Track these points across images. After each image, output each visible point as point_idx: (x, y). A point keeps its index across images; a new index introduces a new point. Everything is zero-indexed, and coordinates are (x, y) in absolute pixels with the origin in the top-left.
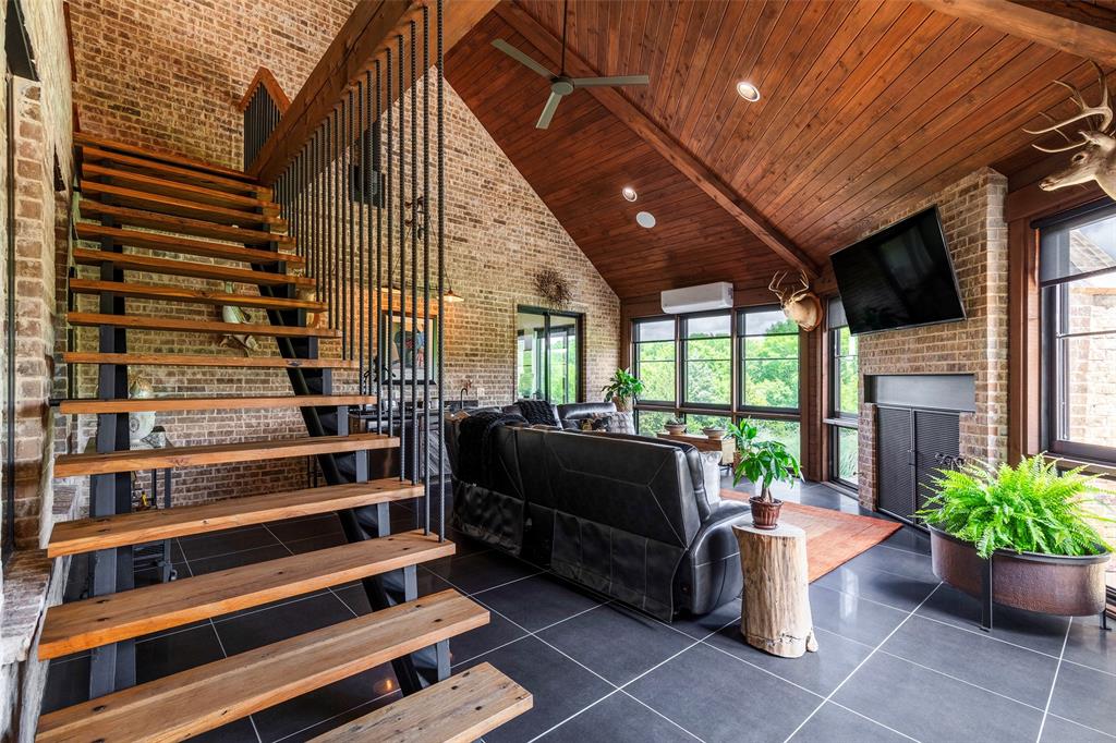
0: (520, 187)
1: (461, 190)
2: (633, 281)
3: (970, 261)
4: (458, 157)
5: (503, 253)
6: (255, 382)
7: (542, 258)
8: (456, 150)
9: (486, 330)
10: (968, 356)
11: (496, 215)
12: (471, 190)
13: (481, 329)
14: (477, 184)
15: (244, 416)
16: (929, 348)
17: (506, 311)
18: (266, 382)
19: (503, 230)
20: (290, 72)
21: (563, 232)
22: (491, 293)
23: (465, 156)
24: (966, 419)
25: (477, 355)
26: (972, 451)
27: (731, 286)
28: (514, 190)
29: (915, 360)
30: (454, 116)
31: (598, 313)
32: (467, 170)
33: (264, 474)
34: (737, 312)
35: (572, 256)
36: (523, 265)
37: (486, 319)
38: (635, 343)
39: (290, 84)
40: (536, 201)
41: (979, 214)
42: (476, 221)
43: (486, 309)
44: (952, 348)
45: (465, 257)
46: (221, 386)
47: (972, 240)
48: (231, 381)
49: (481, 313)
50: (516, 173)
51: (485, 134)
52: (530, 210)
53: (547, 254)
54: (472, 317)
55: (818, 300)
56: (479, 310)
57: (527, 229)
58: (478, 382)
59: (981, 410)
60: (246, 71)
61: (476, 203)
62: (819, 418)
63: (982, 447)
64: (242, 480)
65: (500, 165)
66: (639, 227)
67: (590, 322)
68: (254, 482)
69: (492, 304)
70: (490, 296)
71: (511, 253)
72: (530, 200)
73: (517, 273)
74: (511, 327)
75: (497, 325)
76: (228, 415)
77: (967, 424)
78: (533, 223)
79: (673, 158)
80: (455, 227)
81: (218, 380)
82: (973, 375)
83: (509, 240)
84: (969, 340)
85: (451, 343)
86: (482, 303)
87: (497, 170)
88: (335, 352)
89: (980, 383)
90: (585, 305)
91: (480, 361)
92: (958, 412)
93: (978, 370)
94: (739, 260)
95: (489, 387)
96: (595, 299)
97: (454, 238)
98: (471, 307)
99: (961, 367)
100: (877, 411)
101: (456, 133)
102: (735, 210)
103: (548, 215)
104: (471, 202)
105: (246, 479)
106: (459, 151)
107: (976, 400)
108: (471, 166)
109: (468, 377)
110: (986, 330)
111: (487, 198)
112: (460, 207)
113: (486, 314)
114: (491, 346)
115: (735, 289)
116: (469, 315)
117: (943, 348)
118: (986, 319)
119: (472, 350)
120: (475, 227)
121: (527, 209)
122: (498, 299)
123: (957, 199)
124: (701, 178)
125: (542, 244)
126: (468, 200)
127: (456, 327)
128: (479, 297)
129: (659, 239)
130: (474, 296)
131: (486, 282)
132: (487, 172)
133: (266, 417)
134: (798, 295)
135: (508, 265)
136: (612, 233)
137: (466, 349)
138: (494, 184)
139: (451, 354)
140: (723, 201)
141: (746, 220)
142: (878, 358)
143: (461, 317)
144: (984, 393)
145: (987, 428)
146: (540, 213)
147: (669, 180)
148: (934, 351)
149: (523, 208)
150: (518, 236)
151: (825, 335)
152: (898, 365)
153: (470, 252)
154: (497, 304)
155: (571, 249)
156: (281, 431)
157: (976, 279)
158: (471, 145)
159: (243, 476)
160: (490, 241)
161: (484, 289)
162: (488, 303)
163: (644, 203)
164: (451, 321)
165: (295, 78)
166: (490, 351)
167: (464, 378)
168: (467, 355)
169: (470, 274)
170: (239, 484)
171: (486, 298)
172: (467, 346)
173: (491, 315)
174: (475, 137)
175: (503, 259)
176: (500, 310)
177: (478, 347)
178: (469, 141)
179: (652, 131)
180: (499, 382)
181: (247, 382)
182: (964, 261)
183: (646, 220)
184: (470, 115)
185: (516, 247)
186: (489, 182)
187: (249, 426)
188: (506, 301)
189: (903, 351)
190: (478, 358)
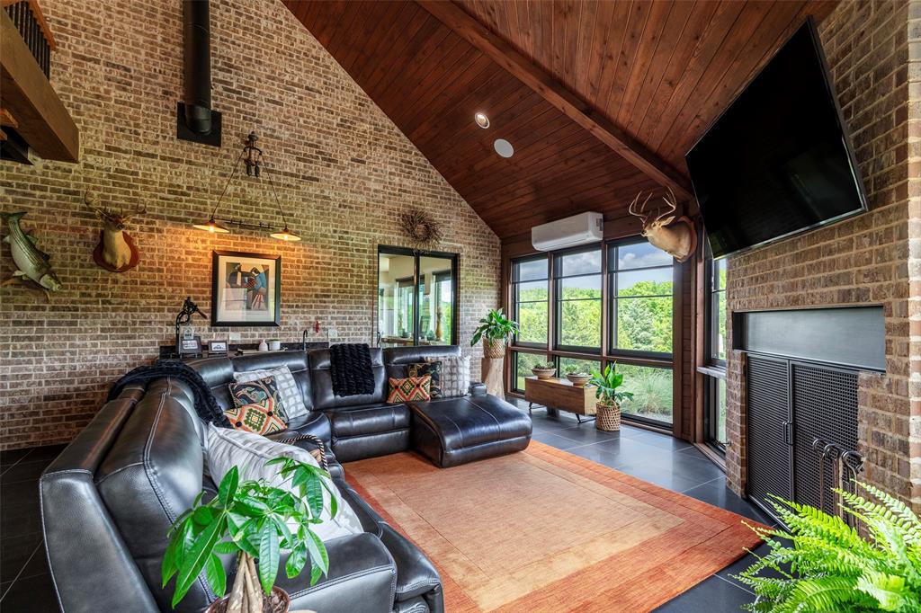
0: (383, 126)
1: (312, 129)
2: (507, 220)
3: (877, 111)
4: (309, 95)
5: (361, 193)
6: (60, 324)
7: (409, 199)
8: (307, 88)
9: (340, 270)
10: (872, 276)
11: (354, 155)
12: (325, 129)
13: (334, 270)
14: (331, 123)
15: (45, 358)
16: (811, 268)
17: (365, 251)
18: (74, 324)
19: (361, 169)
20: (108, 9)
21: (434, 172)
22: (347, 233)
23: (317, 95)
24: (869, 383)
25: (329, 296)
26: (880, 439)
27: (600, 216)
28: (375, 129)
29: (793, 287)
30: (305, 54)
31: (474, 253)
32: (319, 109)
33: (68, 419)
34: (608, 245)
35: (444, 195)
36: (386, 205)
37: (341, 260)
38: (514, 283)
39: (109, 21)
40: (402, 140)
41: (892, 24)
42: (330, 160)
43: (340, 249)
44: (847, 263)
45: (317, 196)
46: (18, 328)
47: (881, 74)
48: (30, 323)
49: (335, 253)
50: (378, 112)
51: (342, 72)
52: (395, 149)
53: (414, 193)
54: (323, 258)
55: (692, 225)
56: (332, 250)
57: (392, 169)
58: (330, 324)
59: (895, 370)
60: (56, 7)
61: (330, 141)
62: (692, 366)
63: (897, 437)
64: (41, 425)
65: (360, 104)
66: (499, 157)
67: (465, 263)
68: (56, 427)
69: (347, 244)
70: (345, 236)
71: (372, 193)
72: (396, 140)
73: (379, 213)
74: (370, 268)
75: (353, 266)
76: (25, 358)
77: (872, 391)
78: (398, 162)
79: (510, 66)
80: (305, 166)
81: (14, 322)
82: (880, 307)
83: (370, 180)
84: (875, 247)
85: (298, 283)
86: (336, 243)
87: (356, 108)
88: (157, 293)
89: (894, 320)
90: (459, 245)
91: (333, 302)
92: (858, 369)
93: (890, 299)
94: (604, 185)
95: (344, 329)
96: (472, 239)
97: (304, 177)
98: (323, 247)
99: (861, 294)
100: (747, 360)
101: (307, 72)
102: (588, 123)
103: (416, 154)
104: (324, 141)
105: (46, 424)
106: (311, 90)
107: (888, 351)
108: (325, 104)
109: (317, 318)
110: (906, 225)
111: (343, 137)
112: (311, 145)
113: (341, 254)
114: (347, 286)
115: (605, 220)
116: (320, 255)
117: (832, 264)
118: (906, 205)
119: (323, 291)
120: (329, 166)
121: (391, 148)
122: (355, 239)
123: (855, 15)
124: (543, 86)
125: (409, 183)
126: (322, 139)
127: (305, 268)
128: (332, 237)
129: (521, 169)
130: (326, 236)
131: (342, 222)
132: (343, 110)
133: (72, 360)
134: (664, 218)
135: (368, 205)
136: (478, 167)
137: (316, 290)
138: (351, 123)
139: (298, 295)
140: (573, 112)
141: (601, 133)
142: (747, 288)
143: (311, 257)
144: (902, 339)
145: (908, 404)
146: (407, 152)
147: (516, 96)
148: (819, 272)
149: (386, 147)
150: (380, 176)
151: (700, 267)
152: (771, 297)
153: (322, 191)
154: (353, 245)
155: (442, 189)
156: (90, 374)
157: (888, 138)
158: (325, 83)
159: (43, 421)
160: (347, 180)
161: (338, 229)
162: (343, 243)
163: (498, 129)
164: (298, 261)
165: (115, 15)
166: (344, 292)
167: (313, 319)
168: (317, 296)
169: (322, 214)
170: (38, 429)
171: (340, 238)
172: (316, 287)
173: (347, 255)
174: (330, 76)
175: (362, 199)
176: (358, 250)
177: (331, 287)
178: (323, 79)
179: (482, 35)
180: (355, 323)
181: (50, 323)
182: (866, 113)
183: (504, 148)
184: (324, 53)
185: (379, 187)
186: (346, 121)
187: (49, 368)
188: (364, 241)
189: (777, 276)
190: (331, 299)
